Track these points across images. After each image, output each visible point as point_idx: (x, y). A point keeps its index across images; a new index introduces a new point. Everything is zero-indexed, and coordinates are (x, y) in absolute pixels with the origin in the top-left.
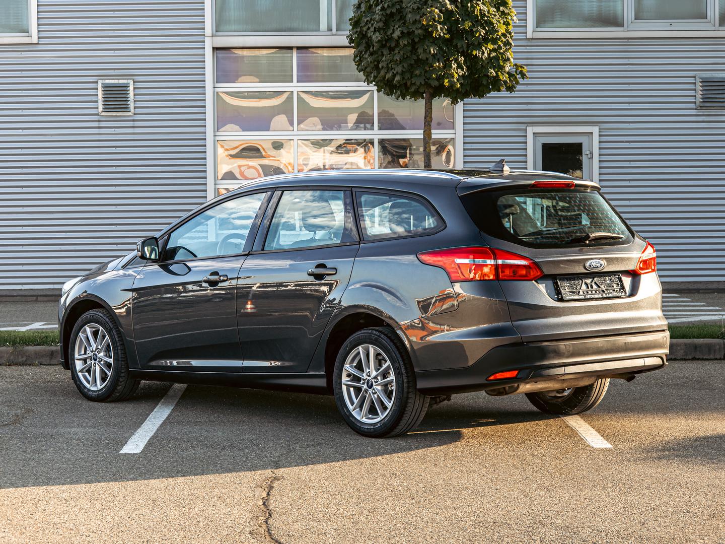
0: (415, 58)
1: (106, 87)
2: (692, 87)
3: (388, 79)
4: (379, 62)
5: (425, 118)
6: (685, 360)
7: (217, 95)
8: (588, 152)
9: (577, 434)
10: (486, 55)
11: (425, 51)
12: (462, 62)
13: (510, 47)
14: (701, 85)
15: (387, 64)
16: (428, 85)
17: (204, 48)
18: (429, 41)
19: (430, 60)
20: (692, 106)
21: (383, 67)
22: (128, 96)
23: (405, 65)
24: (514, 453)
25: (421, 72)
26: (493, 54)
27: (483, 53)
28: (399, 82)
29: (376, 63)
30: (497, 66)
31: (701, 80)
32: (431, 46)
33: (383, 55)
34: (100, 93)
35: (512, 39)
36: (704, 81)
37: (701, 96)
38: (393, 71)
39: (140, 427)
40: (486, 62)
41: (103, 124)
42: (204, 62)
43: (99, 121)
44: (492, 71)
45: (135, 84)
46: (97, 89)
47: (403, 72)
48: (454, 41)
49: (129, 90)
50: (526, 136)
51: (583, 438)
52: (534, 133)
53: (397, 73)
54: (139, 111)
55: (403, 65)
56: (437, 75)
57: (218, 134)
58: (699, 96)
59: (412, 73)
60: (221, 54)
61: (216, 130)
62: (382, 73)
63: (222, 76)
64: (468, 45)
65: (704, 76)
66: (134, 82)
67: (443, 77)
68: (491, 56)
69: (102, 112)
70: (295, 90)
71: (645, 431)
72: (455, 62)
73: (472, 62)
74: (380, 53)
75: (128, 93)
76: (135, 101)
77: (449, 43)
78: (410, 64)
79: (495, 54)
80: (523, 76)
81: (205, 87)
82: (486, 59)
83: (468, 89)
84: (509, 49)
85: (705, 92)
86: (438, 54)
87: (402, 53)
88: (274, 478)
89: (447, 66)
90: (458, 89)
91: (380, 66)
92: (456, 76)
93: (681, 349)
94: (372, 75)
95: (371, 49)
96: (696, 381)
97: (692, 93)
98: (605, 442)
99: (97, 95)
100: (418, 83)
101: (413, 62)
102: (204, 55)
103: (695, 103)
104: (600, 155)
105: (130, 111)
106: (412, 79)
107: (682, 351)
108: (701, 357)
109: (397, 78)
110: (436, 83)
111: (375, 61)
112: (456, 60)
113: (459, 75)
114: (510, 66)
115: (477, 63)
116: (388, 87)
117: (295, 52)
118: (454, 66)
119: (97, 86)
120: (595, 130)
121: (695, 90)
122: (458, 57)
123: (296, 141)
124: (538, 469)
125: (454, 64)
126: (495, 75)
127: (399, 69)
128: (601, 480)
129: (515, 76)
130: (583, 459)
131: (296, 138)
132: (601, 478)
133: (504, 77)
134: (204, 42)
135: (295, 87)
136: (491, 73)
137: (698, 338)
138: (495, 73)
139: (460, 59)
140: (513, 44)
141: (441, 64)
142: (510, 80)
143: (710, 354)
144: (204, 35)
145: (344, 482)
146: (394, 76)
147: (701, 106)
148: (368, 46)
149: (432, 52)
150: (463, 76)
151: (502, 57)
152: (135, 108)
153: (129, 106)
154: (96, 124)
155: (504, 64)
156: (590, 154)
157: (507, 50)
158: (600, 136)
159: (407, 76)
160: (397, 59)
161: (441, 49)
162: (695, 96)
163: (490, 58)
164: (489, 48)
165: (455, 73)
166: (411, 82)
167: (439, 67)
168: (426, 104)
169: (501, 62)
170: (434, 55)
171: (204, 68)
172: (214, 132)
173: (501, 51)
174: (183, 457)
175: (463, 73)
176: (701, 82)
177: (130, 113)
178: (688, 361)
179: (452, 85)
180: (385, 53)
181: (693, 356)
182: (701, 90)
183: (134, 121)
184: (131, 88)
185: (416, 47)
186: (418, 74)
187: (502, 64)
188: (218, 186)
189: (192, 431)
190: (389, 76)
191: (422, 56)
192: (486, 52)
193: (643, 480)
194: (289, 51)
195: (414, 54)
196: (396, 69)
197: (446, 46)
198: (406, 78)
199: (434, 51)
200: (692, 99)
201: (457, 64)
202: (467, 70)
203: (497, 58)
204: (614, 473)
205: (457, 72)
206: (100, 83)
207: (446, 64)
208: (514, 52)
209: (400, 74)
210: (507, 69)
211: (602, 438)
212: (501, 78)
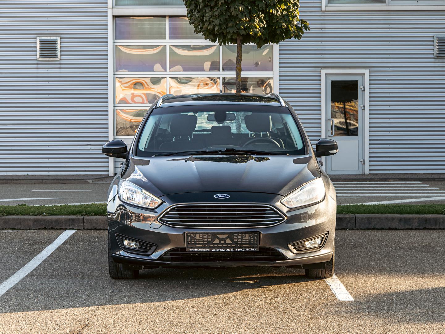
0: (229, 14)
1: (42, 42)
2: (431, 43)
3: (210, 29)
4: (203, 17)
5: (237, 58)
6: (418, 229)
7: (116, 48)
8: (362, 87)
9: (330, 288)
10: (279, 13)
11: (235, 8)
12: (263, 18)
13: (298, 8)
14: (437, 42)
15: (209, 18)
16: (238, 34)
17: (107, 16)
18: (238, 2)
19: (240, 16)
20: (432, 56)
21: (206, 21)
22: (57, 47)
23: (222, 19)
24: (278, 304)
25: (233, 25)
26: (285, 13)
27: (277, 11)
28: (218, 31)
29: (201, 18)
30: (287, 20)
31: (437, 39)
32: (240, 6)
33: (206, 13)
34: (38, 45)
35: (298, 2)
36: (440, 40)
37: (437, 50)
38: (213, 23)
39: (8, 279)
40: (280, 18)
41: (40, 66)
42: (107, 25)
43: (37, 64)
44: (284, 24)
45: (61, 39)
46: (36, 43)
47: (220, 24)
48: (256, 2)
49: (57, 44)
50: (320, 76)
51: (333, 292)
52: (326, 74)
53: (216, 24)
54: (63, 57)
55: (220, 19)
56: (244, 26)
57: (116, 73)
58: (436, 50)
59: (227, 25)
60: (119, 20)
61: (115, 71)
62: (206, 25)
63: (119, 34)
64: (267, 6)
65: (440, 36)
66: (61, 38)
67: (249, 28)
68: (284, 13)
69: (39, 58)
70: (168, 45)
71: (381, 287)
72: (258, 17)
73: (270, 18)
74: (204, 11)
75: (56, 45)
76: (61, 51)
77: (253, 4)
78: (225, 18)
79: (286, 12)
80: (306, 28)
81: (107, 42)
82: (279, 16)
83: (267, 37)
84: (296, 9)
85: (440, 47)
86: (245, 11)
87: (219, 10)
88: (87, 325)
89: (252, 20)
90: (260, 37)
91: (204, 20)
92: (258, 27)
93: (416, 222)
94: (199, 27)
95: (198, 8)
96: (424, 246)
97: (431, 47)
98: (350, 296)
99: (36, 47)
100: (231, 32)
101: (227, 17)
102: (107, 20)
103: (433, 54)
104: (370, 89)
105: (58, 58)
106: (227, 29)
107: (416, 223)
108: (430, 227)
109: (217, 28)
110: (243, 32)
111: (201, 16)
112: (258, 16)
113: (260, 27)
114: (297, 21)
115: (273, 19)
116: (211, 35)
117: (167, 19)
118: (257, 20)
119: (36, 40)
120: (367, 72)
121: (433, 45)
122: (259, 14)
123: (168, 78)
124: (293, 319)
125: (257, 19)
126: (286, 27)
127: (217, 22)
128: (340, 329)
129: (301, 28)
130: (330, 310)
131: (168, 76)
132: (340, 328)
133: (292, 29)
134: (107, 12)
135: (168, 42)
136: (283, 26)
137: (428, 213)
138: (286, 26)
139: (261, 16)
140: (299, 5)
141: (247, 19)
142: (297, 31)
143: (436, 225)
144: (107, 7)
145: (139, 329)
146: (214, 27)
147: (437, 57)
148: (196, 6)
149: (241, 10)
150: (263, 27)
151: (291, 14)
152: (61, 55)
153: (57, 54)
154: (35, 66)
155: (292, 19)
156: (363, 88)
157: (295, 10)
158: (370, 76)
159: (224, 27)
160: (216, 15)
161: (246, 8)
162: (433, 50)
163: (283, 16)
164: (281, 8)
165: (257, 25)
166: (226, 31)
167: (246, 21)
168: (238, 47)
169: (290, 18)
170: (242, 12)
171: (107, 29)
172: (114, 71)
173: (291, 10)
174: (26, 305)
175: (263, 25)
176: (437, 40)
177: (58, 59)
178: (421, 230)
179: (256, 34)
180: (207, 11)
181: (424, 227)
182: (437, 46)
183: (60, 64)
184: (59, 42)
185: (230, 7)
186: (231, 26)
187: (291, 19)
188: (116, 108)
189: (44, 283)
190: (211, 27)
191: (234, 13)
192: (279, 11)
193: (372, 330)
194: (164, 19)
195: (229, 12)
196: (215, 22)
197: (251, 6)
198: (223, 28)
199: (242, 9)
200: (431, 52)
201: (259, 19)
202: (267, 23)
203: (287, 15)
204: (351, 323)
205: (259, 25)
206: (38, 39)
207: (251, 19)
208: (300, 11)
209: (218, 26)
210: (295, 23)
211: (348, 292)
212: (291, 29)
